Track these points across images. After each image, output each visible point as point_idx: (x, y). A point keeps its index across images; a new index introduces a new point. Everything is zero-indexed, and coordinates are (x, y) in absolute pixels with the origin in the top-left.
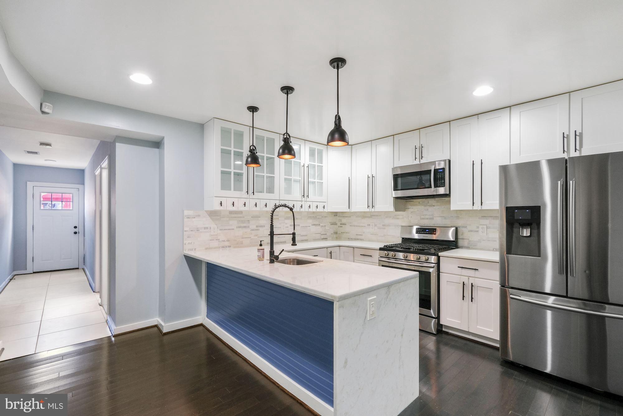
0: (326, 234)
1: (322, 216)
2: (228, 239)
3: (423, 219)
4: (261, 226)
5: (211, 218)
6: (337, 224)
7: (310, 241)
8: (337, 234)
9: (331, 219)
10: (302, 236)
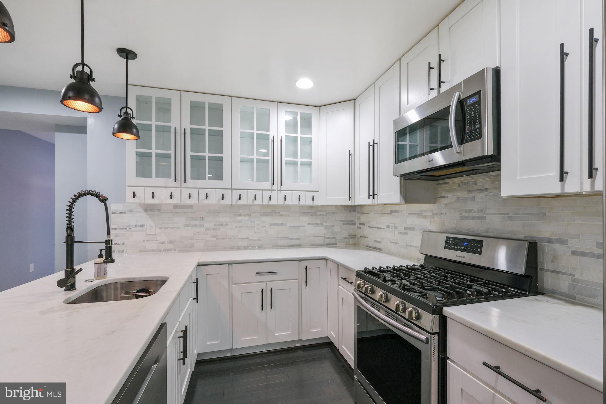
0: (334, 238)
1: (327, 212)
2: (171, 240)
3: (466, 218)
4: (221, 225)
5: (147, 214)
6: (355, 224)
7: (305, 246)
8: (356, 238)
9: (342, 216)
10: (292, 239)
